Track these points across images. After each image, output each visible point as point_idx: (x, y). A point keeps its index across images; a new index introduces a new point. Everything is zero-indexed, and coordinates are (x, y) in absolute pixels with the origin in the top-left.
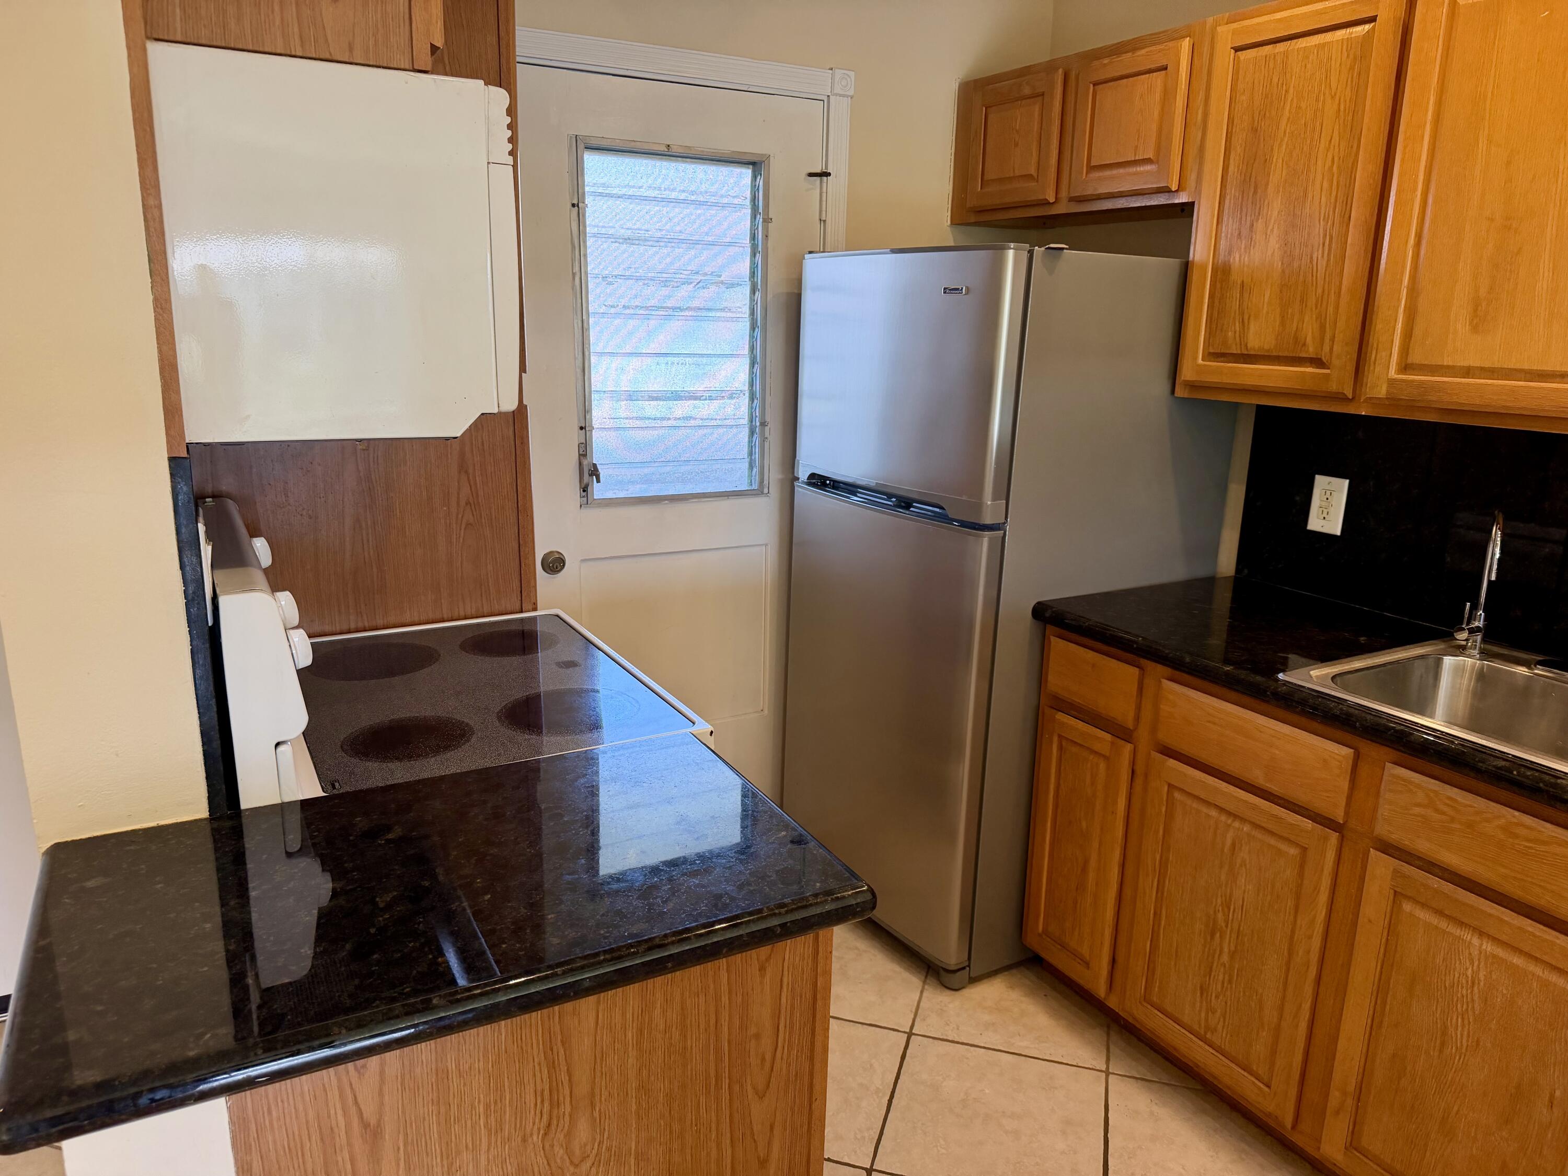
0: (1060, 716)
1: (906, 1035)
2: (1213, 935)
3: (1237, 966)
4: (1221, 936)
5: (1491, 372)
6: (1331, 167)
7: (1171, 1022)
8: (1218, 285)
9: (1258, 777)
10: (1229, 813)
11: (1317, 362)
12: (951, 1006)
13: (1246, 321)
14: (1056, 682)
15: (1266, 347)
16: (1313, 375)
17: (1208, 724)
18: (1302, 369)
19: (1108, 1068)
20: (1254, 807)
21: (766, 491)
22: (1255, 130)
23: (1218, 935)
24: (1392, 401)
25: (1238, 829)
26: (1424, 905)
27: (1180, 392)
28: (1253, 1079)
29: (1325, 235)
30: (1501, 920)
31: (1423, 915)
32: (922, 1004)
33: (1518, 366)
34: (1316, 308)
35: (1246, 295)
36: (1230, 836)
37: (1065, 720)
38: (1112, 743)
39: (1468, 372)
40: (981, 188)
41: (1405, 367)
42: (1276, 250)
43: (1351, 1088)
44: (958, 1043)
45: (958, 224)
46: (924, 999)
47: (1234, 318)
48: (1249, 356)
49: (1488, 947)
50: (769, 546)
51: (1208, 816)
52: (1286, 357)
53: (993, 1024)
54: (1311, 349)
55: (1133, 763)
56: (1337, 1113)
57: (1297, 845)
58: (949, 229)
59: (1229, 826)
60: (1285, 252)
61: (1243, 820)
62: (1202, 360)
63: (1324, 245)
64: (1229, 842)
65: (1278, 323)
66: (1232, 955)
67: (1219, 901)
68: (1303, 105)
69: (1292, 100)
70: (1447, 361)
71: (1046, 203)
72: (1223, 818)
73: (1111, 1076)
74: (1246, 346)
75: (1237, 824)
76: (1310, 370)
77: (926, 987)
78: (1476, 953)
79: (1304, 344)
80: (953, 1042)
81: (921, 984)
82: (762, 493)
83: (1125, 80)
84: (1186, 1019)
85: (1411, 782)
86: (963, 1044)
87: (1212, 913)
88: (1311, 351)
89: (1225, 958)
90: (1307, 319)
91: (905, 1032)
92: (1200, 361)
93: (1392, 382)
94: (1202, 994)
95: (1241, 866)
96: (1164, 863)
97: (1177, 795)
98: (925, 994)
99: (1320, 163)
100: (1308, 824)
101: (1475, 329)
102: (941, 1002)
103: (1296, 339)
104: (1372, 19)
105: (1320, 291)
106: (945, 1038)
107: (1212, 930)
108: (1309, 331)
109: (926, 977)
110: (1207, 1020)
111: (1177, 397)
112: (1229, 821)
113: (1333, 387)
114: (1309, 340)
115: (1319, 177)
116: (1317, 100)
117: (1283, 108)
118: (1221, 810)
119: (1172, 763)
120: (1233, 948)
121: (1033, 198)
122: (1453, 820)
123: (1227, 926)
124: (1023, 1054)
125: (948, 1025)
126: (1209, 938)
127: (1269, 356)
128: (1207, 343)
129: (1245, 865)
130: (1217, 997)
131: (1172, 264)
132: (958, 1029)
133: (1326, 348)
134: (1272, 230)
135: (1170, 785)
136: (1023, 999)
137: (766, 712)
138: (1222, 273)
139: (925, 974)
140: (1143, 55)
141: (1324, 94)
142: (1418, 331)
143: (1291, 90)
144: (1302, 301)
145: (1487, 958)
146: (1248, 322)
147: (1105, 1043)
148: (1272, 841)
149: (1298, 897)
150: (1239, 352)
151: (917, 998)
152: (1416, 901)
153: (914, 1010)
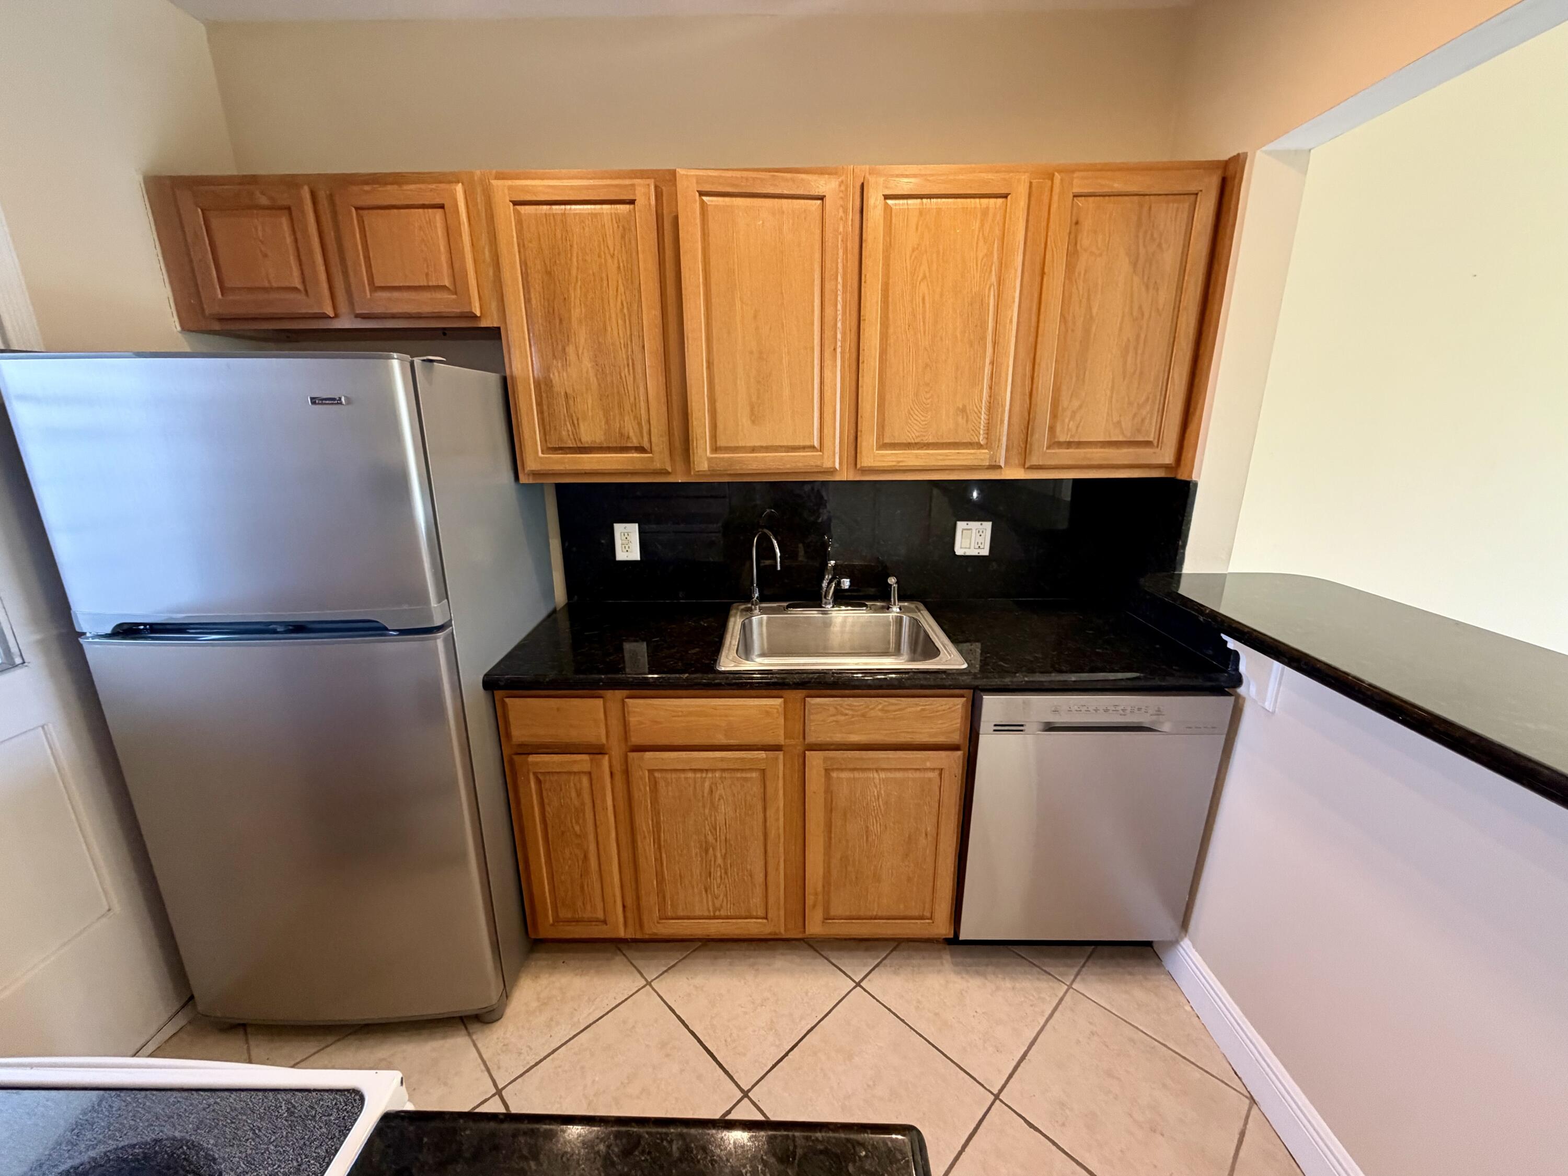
0: (532, 758)
1: (497, 1096)
2: (707, 851)
3: (729, 862)
4: (713, 849)
5: (767, 449)
6: (622, 309)
7: (685, 921)
8: (544, 395)
9: (721, 739)
10: (701, 770)
11: (641, 449)
12: (508, 1035)
13: (576, 422)
14: (519, 734)
15: (598, 441)
16: (641, 459)
17: (674, 718)
18: (631, 455)
19: (646, 980)
20: (722, 759)
21: (18, 660)
22: (549, 273)
23: (711, 849)
24: (713, 472)
25: (712, 778)
26: (842, 770)
27: (523, 479)
28: (754, 920)
29: (628, 359)
30: (888, 758)
31: (844, 775)
32: (485, 1057)
33: (782, 444)
34: (632, 411)
35: (571, 402)
36: (707, 784)
37: (538, 760)
38: (591, 760)
39: (753, 449)
40: (222, 295)
41: (715, 449)
42: (590, 369)
43: (820, 889)
44: (541, 1061)
45: (194, 331)
46: (482, 1050)
47: (565, 420)
48: (585, 448)
49: (883, 775)
50: (50, 726)
51: (686, 779)
52: (616, 448)
53: (551, 1019)
54: (635, 441)
55: (611, 767)
56: (814, 906)
57: (756, 770)
58: (180, 335)
59: (705, 778)
60: (598, 370)
61: (714, 770)
62: (543, 453)
63: (628, 365)
64: (707, 790)
65: (603, 422)
66: (724, 857)
67: (707, 828)
68: (588, 258)
69: (577, 254)
70: (741, 444)
71: (325, 317)
72: (698, 775)
73: (652, 984)
74: (580, 440)
75: (710, 775)
76: (635, 455)
77: (474, 1037)
78: (878, 781)
79: (628, 437)
80: (537, 1064)
81: (467, 1038)
82: (14, 666)
83: (395, 211)
84: (698, 913)
85: (824, 705)
86: (545, 1058)
87: (703, 838)
88: (635, 442)
89: (720, 861)
90: (626, 418)
91: (493, 1095)
92: (540, 454)
93: (709, 459)
94: (706, 891)
95: (719, 799)
96: (657, 825)
97: (657, 775)
98: (479, 1045)
99: (612, 305)
100: (762, 754)
101: (753, 422)
102: (498, 1039)
103: (621, 435)
104: (632, 202)
105: (632, 399)
106: (528, 1067)
107: (706, 849)
108: (630, 428)
109: (466, 1028)
110: (714, 904)
111: (523, 484)
112: (704, 775)
113: (658, 465)
114: (631, 434)
115: (613, 316)
116: (599, 256)
117: (571, 259)
118: (695, 771)
119: (648, 755)
120: (724, 851)
121: (304, 311)
122: (853, 716)
123: (716, 841)
124: (591, 1022)
125: (521, 1053)
126: (704, 855)
127: (601, 447)
128: (544, 439)
129: (723, 798)
130: (718, 887)
131: (493, 379)
132: (531, 1049)
133: (646, 439)
134: (583, 353)
135: (649, 771)
136: (553, 979)
137: (117, 908)
138: (544, 387)
139: (463, 1027)
140: (411, 190)
141: (605, 253)
142: (720, 426)
143: (575, 246)
144: (620, 407)
145: (883, 780)
146: (578, 424)
147: (629, 963)
148: (739, 775)
149: (765, 800)
150: (575, 446)
151: (477, 1055)
152: (837, 769)
153: (484, 1068)
